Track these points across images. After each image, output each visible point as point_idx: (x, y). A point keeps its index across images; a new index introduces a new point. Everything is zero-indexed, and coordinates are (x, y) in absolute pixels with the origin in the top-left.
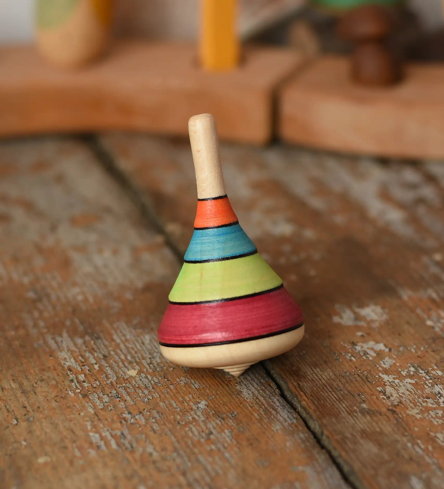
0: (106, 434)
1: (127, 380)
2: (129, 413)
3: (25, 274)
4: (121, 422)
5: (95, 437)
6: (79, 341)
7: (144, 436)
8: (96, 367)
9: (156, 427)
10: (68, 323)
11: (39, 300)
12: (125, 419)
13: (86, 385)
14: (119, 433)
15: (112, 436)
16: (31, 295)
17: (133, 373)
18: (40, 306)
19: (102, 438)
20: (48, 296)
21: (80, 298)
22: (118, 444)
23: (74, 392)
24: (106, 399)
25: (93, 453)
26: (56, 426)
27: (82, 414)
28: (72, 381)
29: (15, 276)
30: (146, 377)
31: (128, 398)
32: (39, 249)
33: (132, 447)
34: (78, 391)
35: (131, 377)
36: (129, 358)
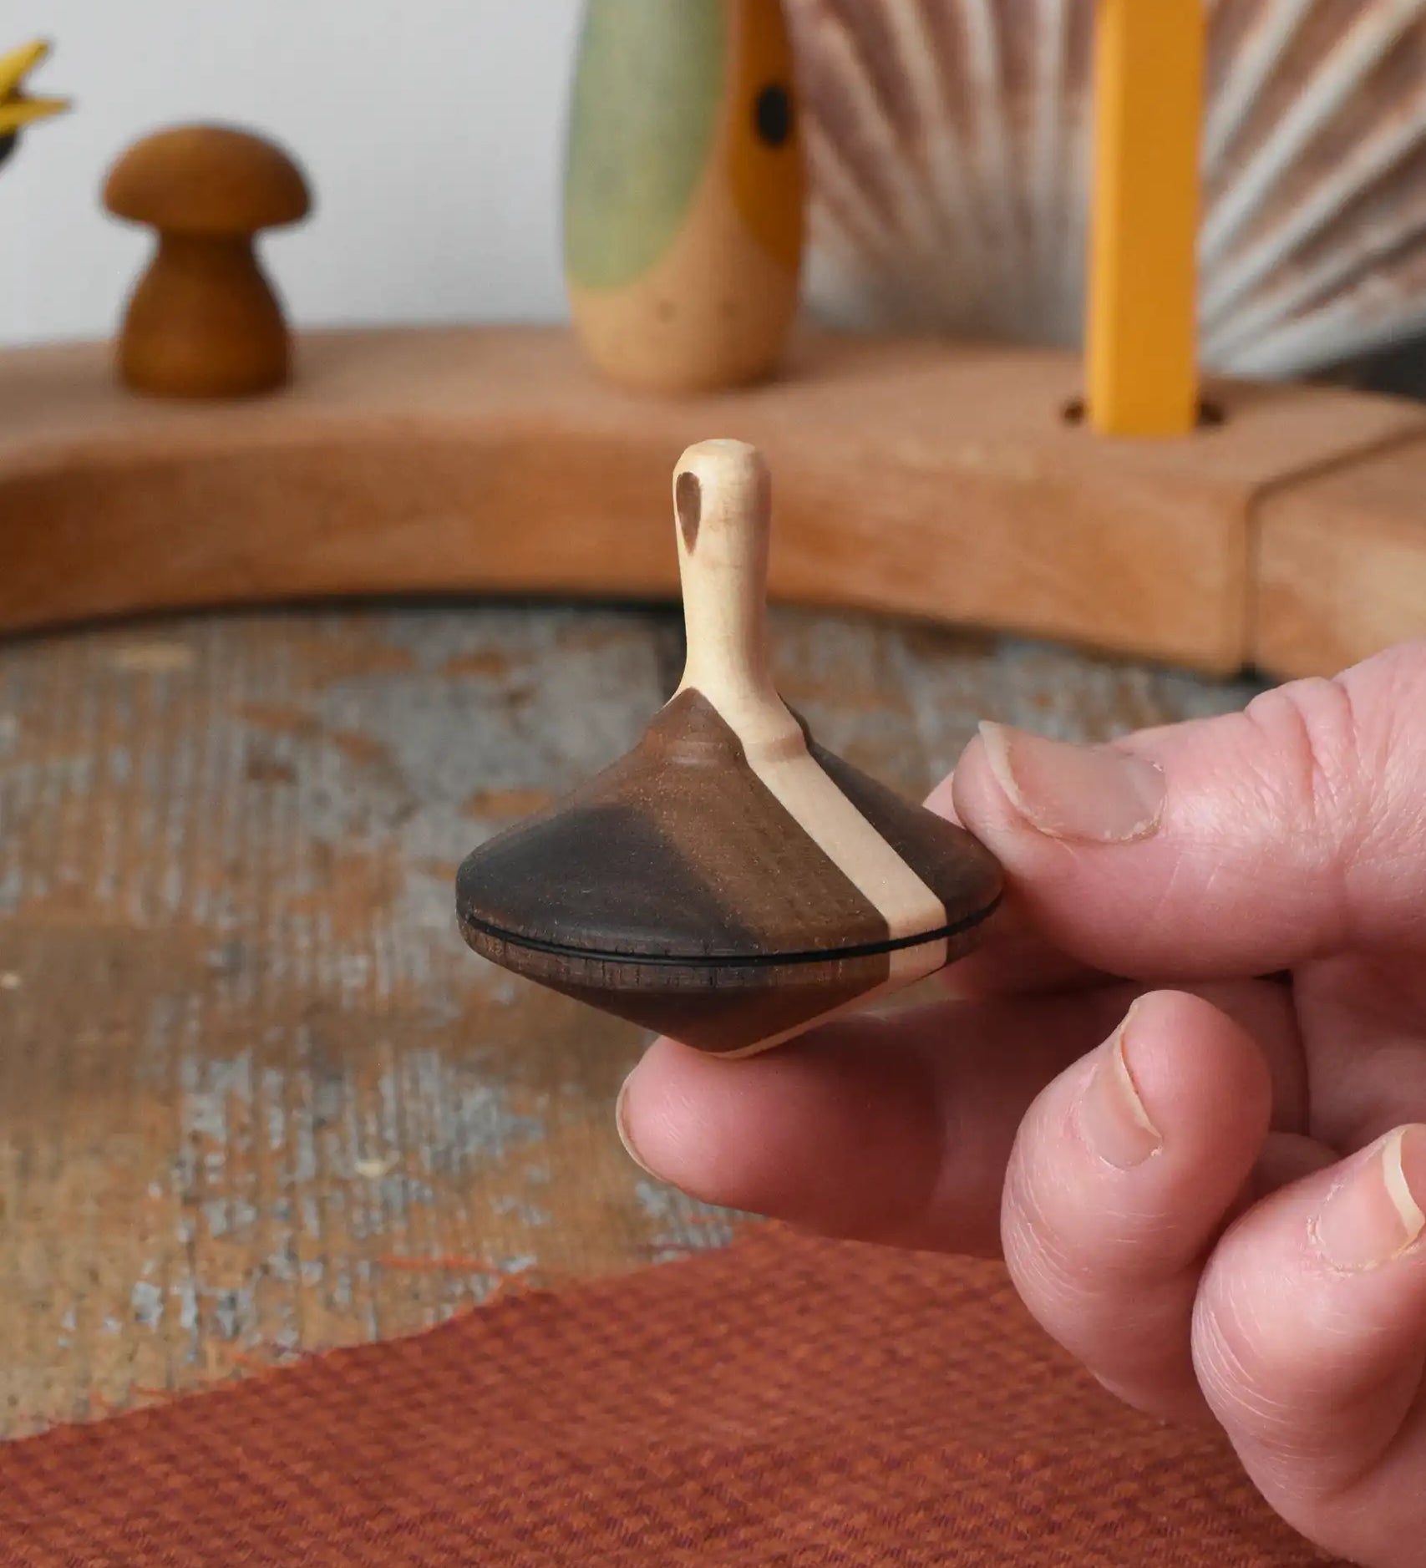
0: (184, 1292)
1: (342, 1183)
2: (292, 1256)
3: (233, 909)
4: (248, 1274)
5: (146, 1294)
6: (272, 1079)
7: (288, 1311)
8: (276, 1143)
9: (341, 1296)
10: (273, 1035)
11: (231, 971)
12: (266, 1269)
13: (213, 1179)
14: (222, 1294)
15: (199, 1298)
16: (216, 958)
17: (372, 1168)
18: (222, 987)
19: (165, 1299)
20: (262, 966)
21: (353, 982)
22: (199, 1320)
23: (167, 1191)
24: (247, 1215)
25: (113, 1326)
26: (53, 1255)
27: (152, 1240)
28: (180, 1164)
29: (200, 912)
30: (405, 1184)
31: (312, 1223)
32: (323, 855)
33: (237, 1329)
34: (178, 1188)
35: (363, 1179)
36: (390, 1134)
